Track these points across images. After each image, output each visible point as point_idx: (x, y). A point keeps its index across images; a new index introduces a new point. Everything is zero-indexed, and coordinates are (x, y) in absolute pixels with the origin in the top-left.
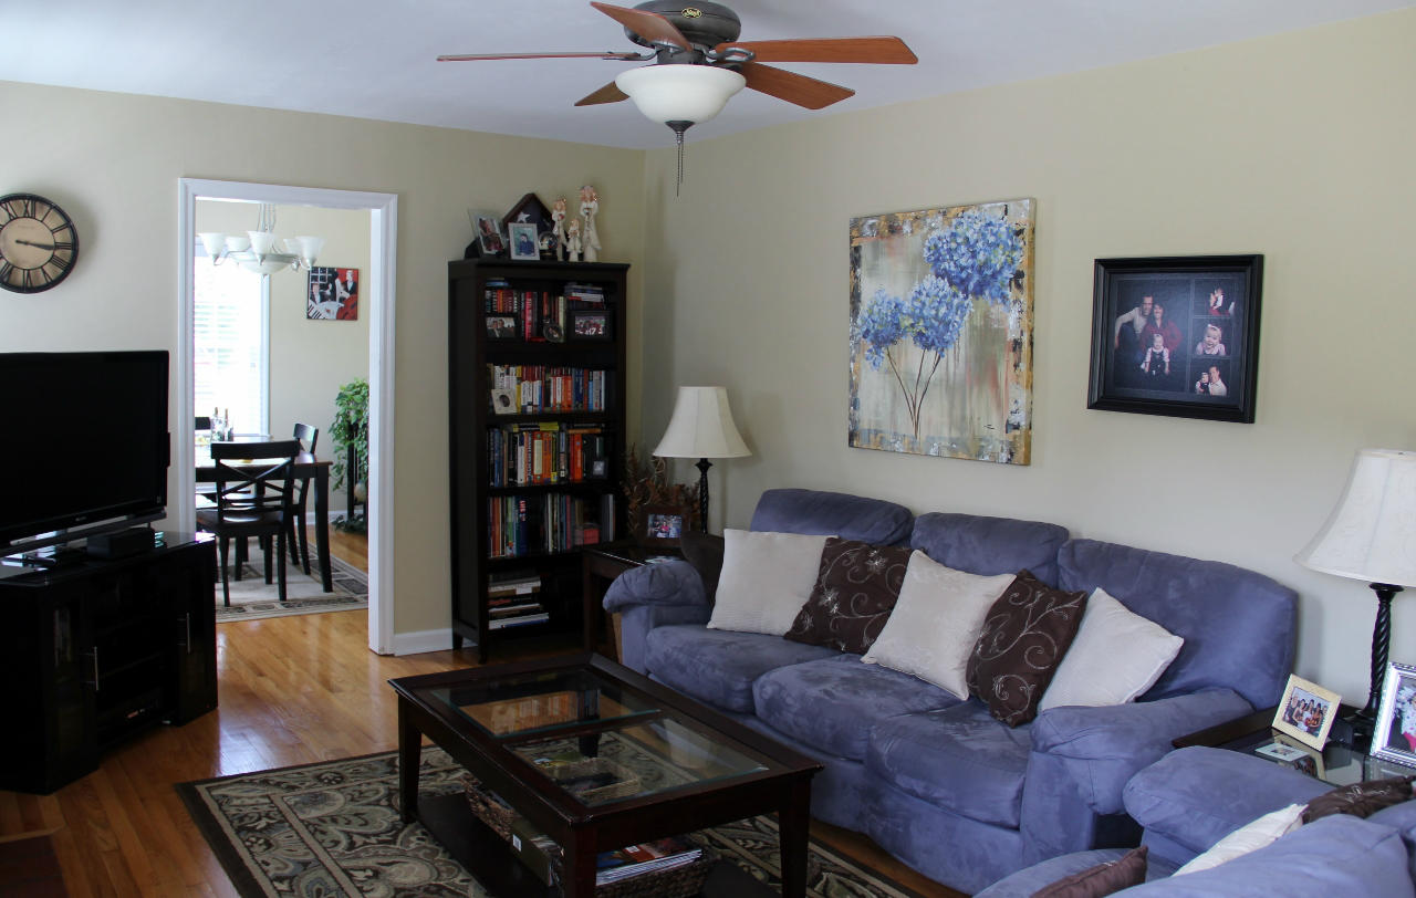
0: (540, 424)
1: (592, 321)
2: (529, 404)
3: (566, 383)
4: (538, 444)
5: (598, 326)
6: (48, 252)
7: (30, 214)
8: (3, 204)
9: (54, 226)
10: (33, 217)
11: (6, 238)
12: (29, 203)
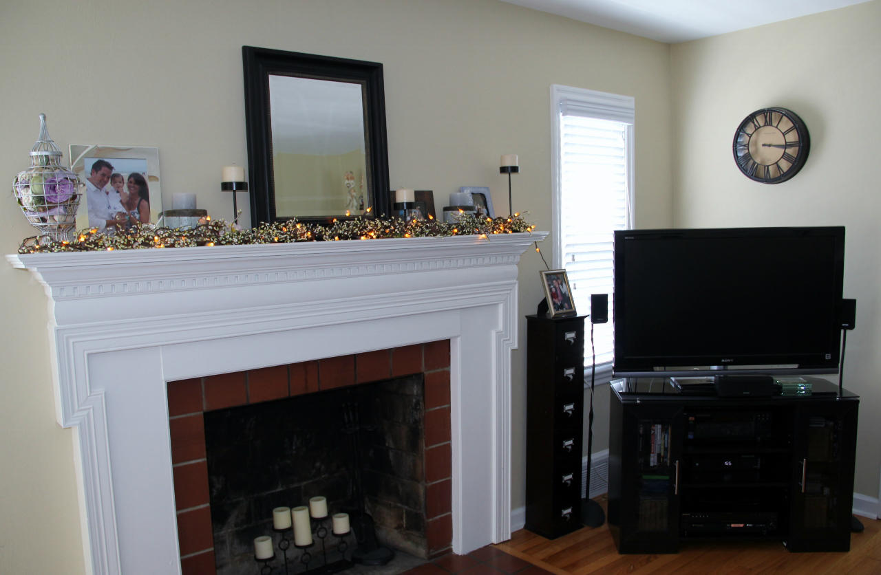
6: (781, 151)
7: (768, 123)
8: (751, 118)
9: (784, 129)
10: (771, 125)
11: (756, 143)
12: (767, 115)
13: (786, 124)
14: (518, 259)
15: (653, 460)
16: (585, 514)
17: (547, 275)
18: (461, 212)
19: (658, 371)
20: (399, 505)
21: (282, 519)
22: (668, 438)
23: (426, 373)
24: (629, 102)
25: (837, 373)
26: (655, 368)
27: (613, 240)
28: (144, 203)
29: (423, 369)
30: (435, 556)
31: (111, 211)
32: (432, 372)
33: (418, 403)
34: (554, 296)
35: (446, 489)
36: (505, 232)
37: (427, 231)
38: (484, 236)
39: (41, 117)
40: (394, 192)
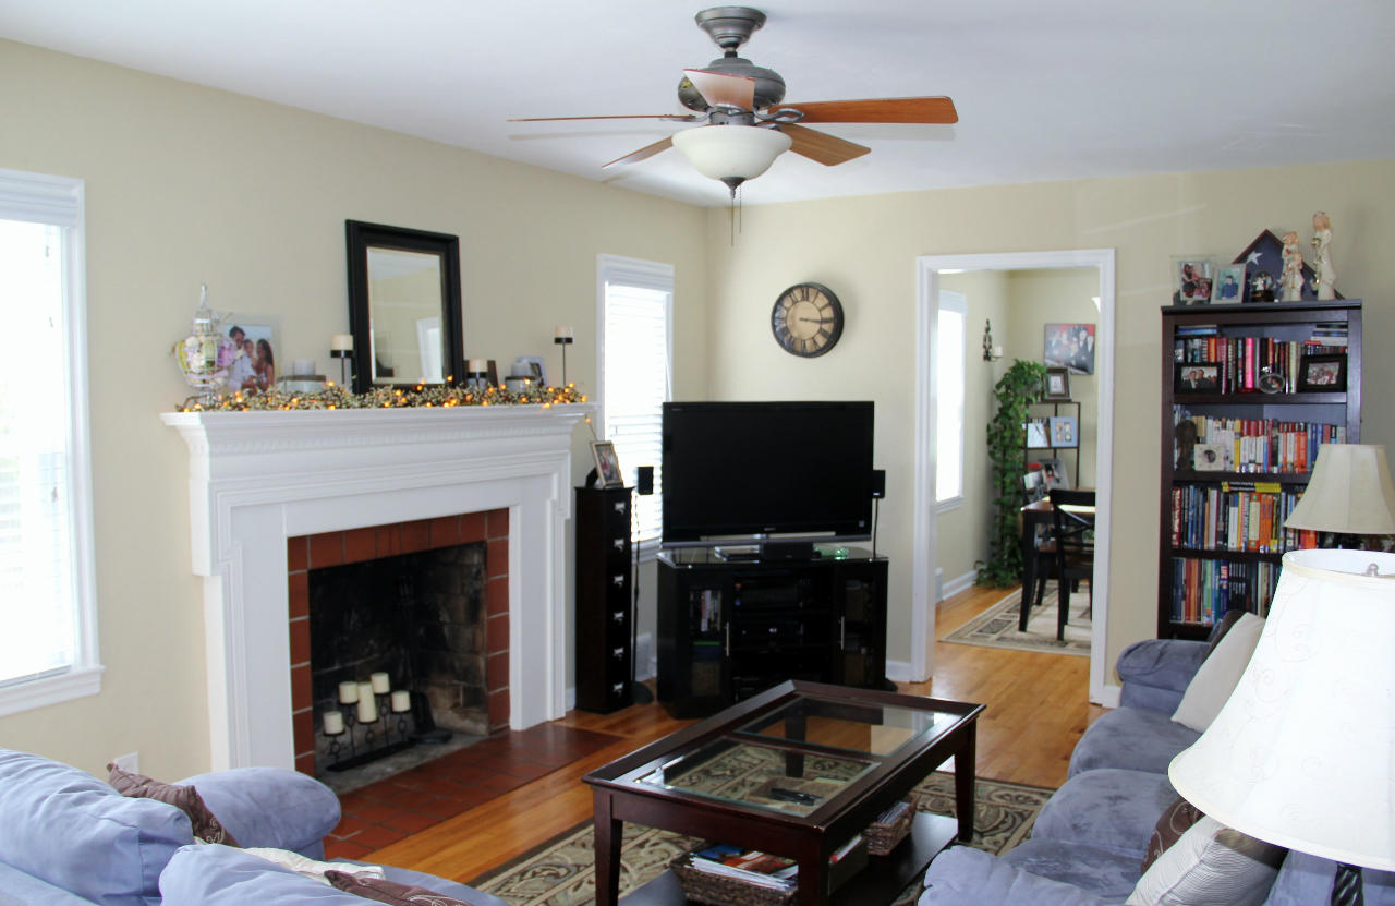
0: (1256, 484)
1: (1326, 369)
2: (1251, 462)
3: (1299, 441)
4: (1255, 507)
5: (1330, 374)
6: (817, 326)
7: (805, 298)
8: (789, 292)
9: (820, 306)
10: (807, 300)
11: (793, 317)
12: (805, 289)
13: (822, 301)
14: (570, 429)
15: (704, 627)
16: (633, 694)
17: (597, 446)
18: (528, 382)
19: (704, 540)
20: (455, 682)
21: (349, 692)
22: (718, 603)
23: (489, 541)
24: (668, 270)
25: (869, 539)
26: (702, 538)
27: (660, 412)
28: (270, 368)
29: (486, 537)
30: (495, 732)
31: (244, 374)
32: (494, 540)
33: (479, 572)
34: (604, 466)
35: (503, 662)
36: (564, 402)
37: (501, 400)
38: (547, 405)
39: (203, 288)
40: (468, 362)
